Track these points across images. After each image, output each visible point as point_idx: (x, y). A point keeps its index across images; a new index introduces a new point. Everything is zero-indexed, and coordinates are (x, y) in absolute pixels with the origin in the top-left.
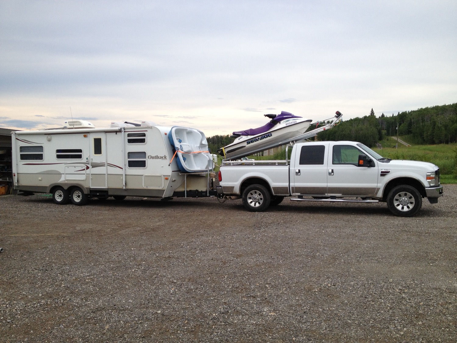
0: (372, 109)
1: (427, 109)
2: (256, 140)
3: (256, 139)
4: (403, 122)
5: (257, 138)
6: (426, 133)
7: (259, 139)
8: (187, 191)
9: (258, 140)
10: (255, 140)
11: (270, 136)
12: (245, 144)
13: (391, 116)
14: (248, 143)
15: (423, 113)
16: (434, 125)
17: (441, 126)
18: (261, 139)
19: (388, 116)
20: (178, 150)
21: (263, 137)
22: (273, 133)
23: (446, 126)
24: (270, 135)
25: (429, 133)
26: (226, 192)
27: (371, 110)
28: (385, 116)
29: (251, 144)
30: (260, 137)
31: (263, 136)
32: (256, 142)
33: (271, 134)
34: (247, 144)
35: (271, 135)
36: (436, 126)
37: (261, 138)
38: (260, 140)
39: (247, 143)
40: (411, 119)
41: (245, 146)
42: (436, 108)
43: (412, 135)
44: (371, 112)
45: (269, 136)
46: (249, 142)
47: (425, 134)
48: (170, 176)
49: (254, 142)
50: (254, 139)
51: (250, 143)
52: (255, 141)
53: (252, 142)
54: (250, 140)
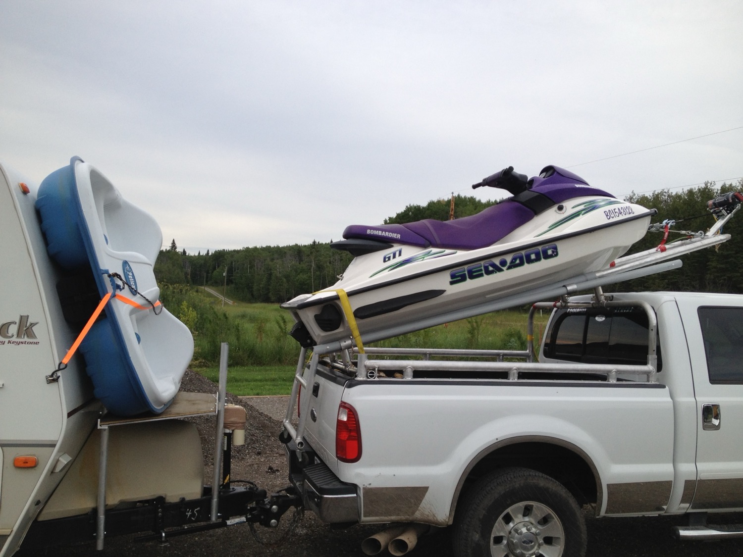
0: (174, 240)
1: (255, 249)
2: (491, 269)
3: (493, 265)
4: (218, 266)
5: (497, 261)
6: (257, 285)
7: (503, 263)
8: (109, 511)
9: (500, 270)
10: (486, 268)
11: (551, 256)
12: (442, 282)
13: (197, 254)
14: (457, 279)
15: (251, 256)
16: (271, 274)
17: (281, 275)
18: (513, 266)
19: (192, 254)
20: (115, 289)
21: (521, 258)
22: (560, 246)
23: (287, 277)
24: (550, 252)
25: (261, 286)
26: (376, 515)
27: (172, 242)
28: (187, 254)
29: (469, 285)
30: (509, 258)
31: (523, 252)
32: (491, 276)
33: (555, 249)
34: (452, 283)
35: (555, 254)
36: (274, 275)
37: (514, 259)
38: (509, 268)
39: (453, 276)
40: (232, 263)
41: (444, 291)
42: (268, 249)
43: (233, 286)
44: (171, 245)
45: (547, 257)
46: (458, 273)
47: (255, 287)
48: (54, 446)
49: (481, 275)
50: (482, 263)
51: (463, 279)
52: (488, 273)
53: (473, 275)
54: (466, 267)
